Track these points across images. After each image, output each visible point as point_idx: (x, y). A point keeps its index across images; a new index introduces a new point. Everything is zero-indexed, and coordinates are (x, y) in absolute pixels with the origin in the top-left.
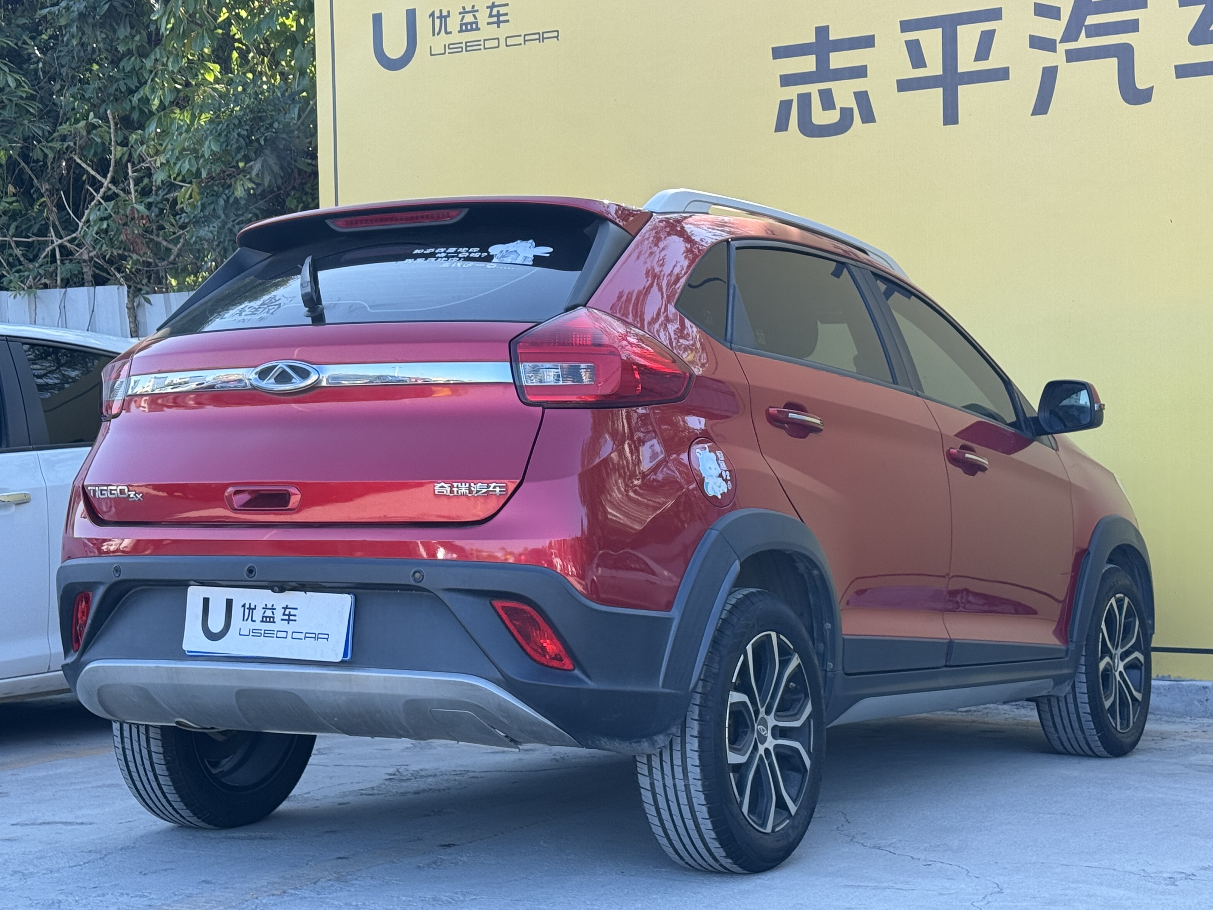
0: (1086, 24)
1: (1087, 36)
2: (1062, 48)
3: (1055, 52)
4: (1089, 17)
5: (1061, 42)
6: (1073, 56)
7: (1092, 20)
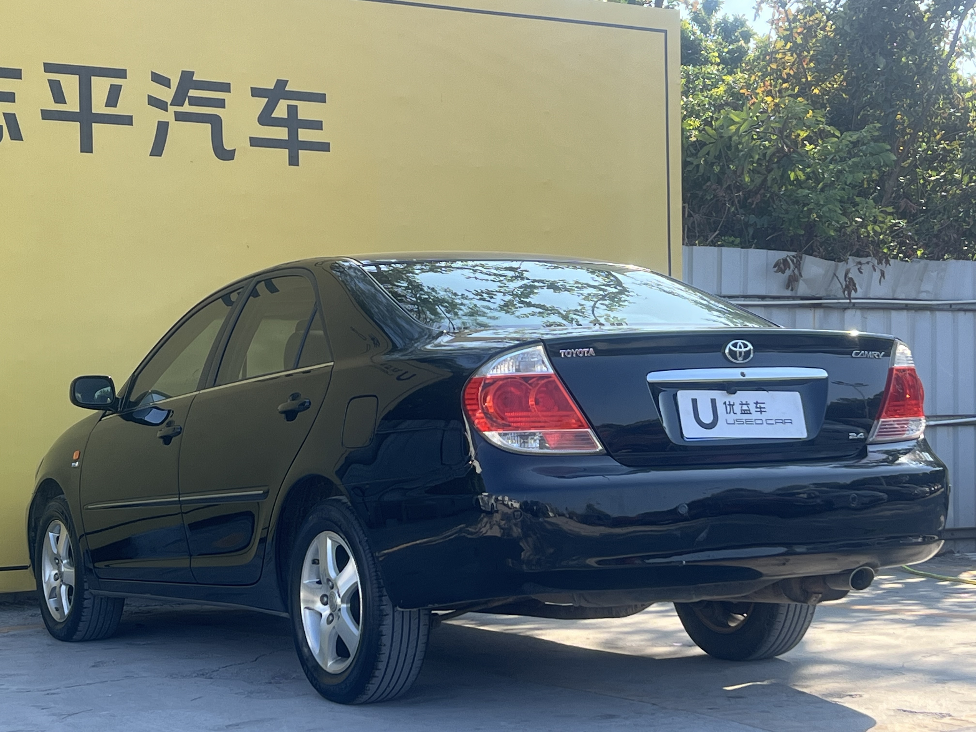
0: (189, 94)
1: (190, 104)
2: (172, 109)
3: (167, 111)
4: (190, 91)
5: (171, 105)
6: (180, 117)
7: (192, 93)
